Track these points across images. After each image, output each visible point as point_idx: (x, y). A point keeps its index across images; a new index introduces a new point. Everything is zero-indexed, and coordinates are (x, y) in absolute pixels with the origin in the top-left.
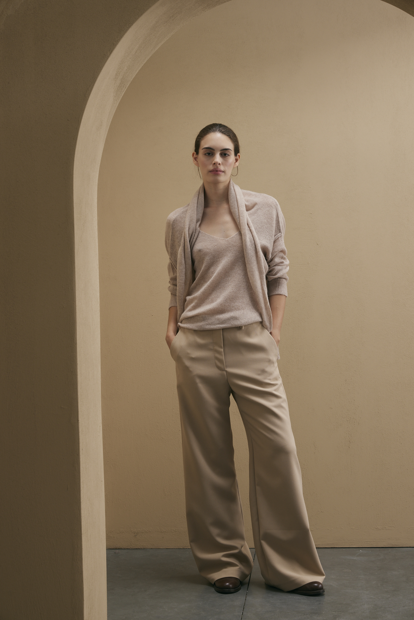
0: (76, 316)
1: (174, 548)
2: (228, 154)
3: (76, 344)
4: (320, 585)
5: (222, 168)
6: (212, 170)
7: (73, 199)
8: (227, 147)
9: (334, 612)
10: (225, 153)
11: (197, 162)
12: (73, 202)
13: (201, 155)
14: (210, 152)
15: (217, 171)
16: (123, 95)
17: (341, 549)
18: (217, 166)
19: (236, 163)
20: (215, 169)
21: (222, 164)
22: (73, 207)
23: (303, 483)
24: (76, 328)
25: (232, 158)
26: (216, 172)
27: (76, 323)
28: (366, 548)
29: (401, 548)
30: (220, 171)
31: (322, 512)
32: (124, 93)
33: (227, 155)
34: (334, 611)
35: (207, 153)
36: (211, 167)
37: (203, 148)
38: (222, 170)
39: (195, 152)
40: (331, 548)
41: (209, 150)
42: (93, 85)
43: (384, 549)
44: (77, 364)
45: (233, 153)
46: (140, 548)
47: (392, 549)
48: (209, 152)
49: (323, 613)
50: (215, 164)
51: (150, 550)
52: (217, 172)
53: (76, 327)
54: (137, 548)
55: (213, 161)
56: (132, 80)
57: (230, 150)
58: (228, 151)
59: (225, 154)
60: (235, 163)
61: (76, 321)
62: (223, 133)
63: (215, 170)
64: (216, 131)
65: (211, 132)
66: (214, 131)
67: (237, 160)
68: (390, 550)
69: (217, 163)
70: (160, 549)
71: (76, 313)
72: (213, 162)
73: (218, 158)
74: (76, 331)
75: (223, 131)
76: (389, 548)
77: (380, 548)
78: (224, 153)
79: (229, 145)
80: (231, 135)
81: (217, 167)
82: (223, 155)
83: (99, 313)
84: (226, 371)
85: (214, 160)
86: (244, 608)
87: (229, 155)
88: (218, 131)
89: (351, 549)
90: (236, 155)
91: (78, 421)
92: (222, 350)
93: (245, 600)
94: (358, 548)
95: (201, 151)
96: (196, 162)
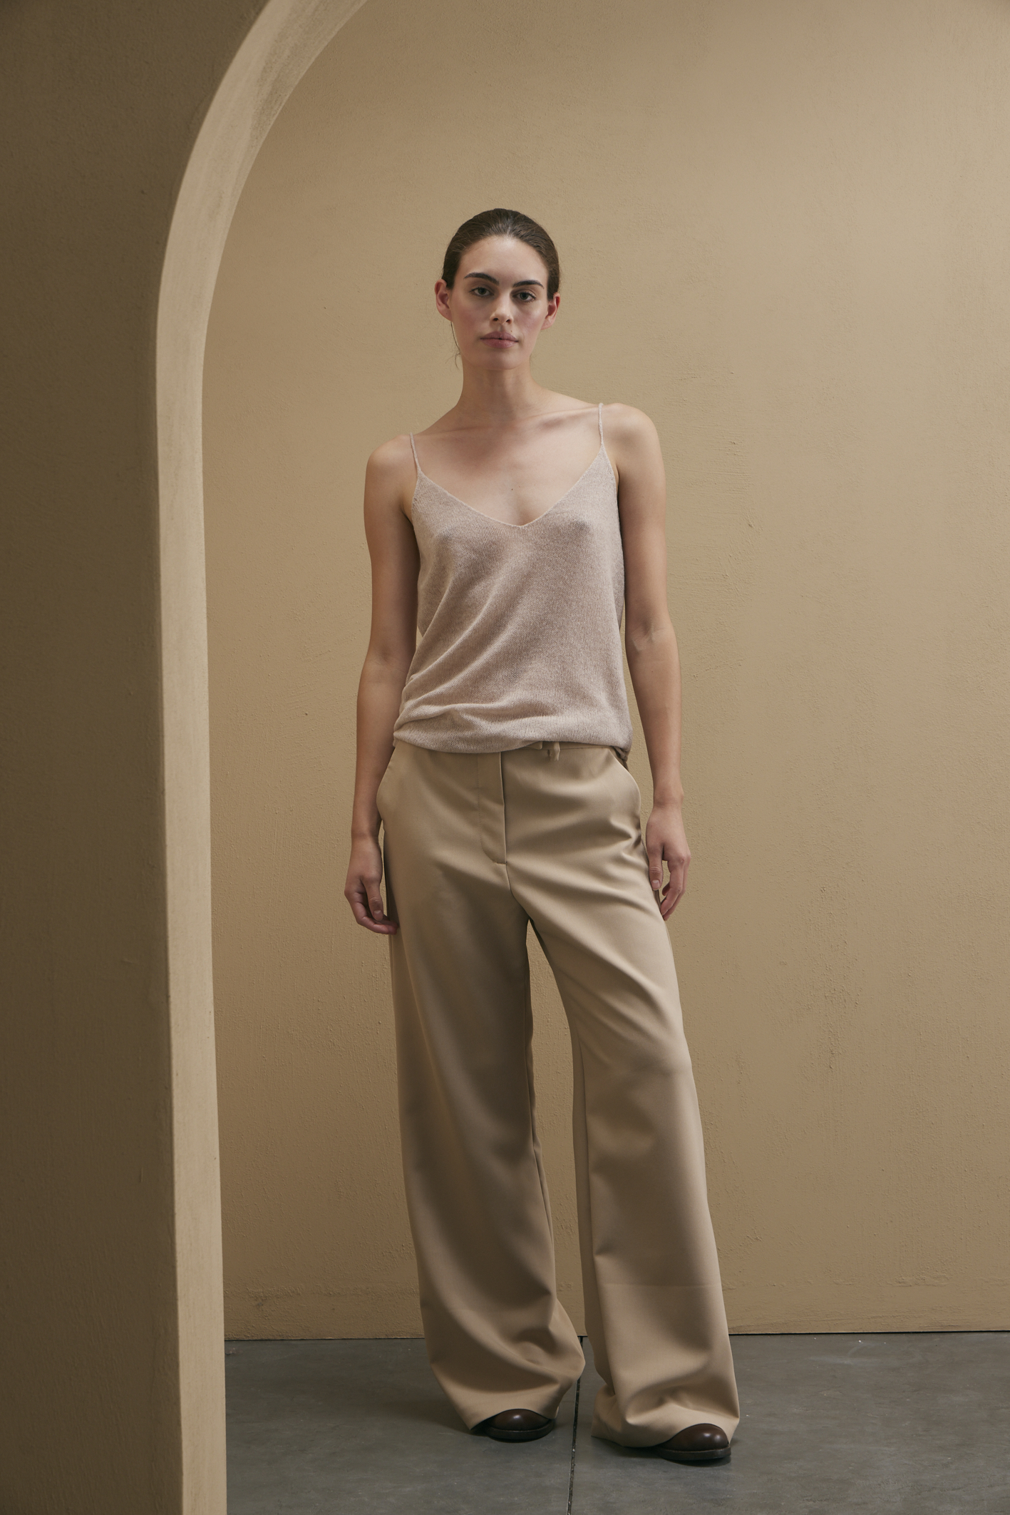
0: (162, 717)
1: (362, 1337)
2: (533, 295)
3: (163, 792)
4: (718, 1437)
5: (514, 331)
6: (488, 335)
7: (155, 404)
8: (532, 277)
9: (811, 1503)
10: (524, 291)
11: (447, 307)
12: (155, 412)
13: (460, 294)
14: (486, 287)
15: (500, 339)
16: (272, 123)
17: (807, 1337)
18: (502, 327)
19: (550, 318)
20: (496, 332)
21: (516, 320)
22: (156, 426)
23: (706, 1164)
24: (163, 750)
25: (540, 306)
26: (497, 341)
27: (163, 736)
28: (874, 1336)
29: (966, 1335)
30: (510, 340)
31: (757, 1239)
32: (275, 118)
33: (529, 298)
34: (809, 1498)
35: (479, 289)
36: (486, 329)
37: (468, 274)
38: (514, 336)
39: (443, 281)
40: (780, 1336)
41: (483, 280)
42: (211, 99)
43: (920, 1336)
44: (165, 846)
45: (543, 292)
46: (271, 1338)
47: (941, 1336)
48: (483, 287)
49: (783, 1504)
50: (497, 322)
51: (299, 1342)
52: (500, 342)
53: (163, 747)
54: (264, 1338)
55: (492, 312)
56: (296, 83)
57: (539, 284)
58: (534, 289)
59: (525, 296)
60: (546, 317)
61: (163, 731)
62: (522, 238)
63: (496, 337)
64: (505, 231)
65: (491, 234)
66: (500, 232)
67: (551, 310)
68: (937, 1338)
69: (503, 318)
70: (327, 1342)
71: (162, 708)
72: (493, 315)
73: (506, 306)
74: (163, 758)
75: (522, 233)
76: (933, 1335)
77: (909, 1335)
78: (522, 293)
79: (535, 270)
80: (542, 246)
81: (503, 329)
82: (519, 296)
83: (208, 710)
84: (507, 863)
85: (495, 310)
86: (571, 1494)
87: (533, 297)
88: (510, 233)
89: (834, 1336)
90: (551, 294)
91: (168, 997)
92: (502, 808)
93: (572, 1472)
94: (851, 1336)
95: (461, 284)
96: (444, 307)
